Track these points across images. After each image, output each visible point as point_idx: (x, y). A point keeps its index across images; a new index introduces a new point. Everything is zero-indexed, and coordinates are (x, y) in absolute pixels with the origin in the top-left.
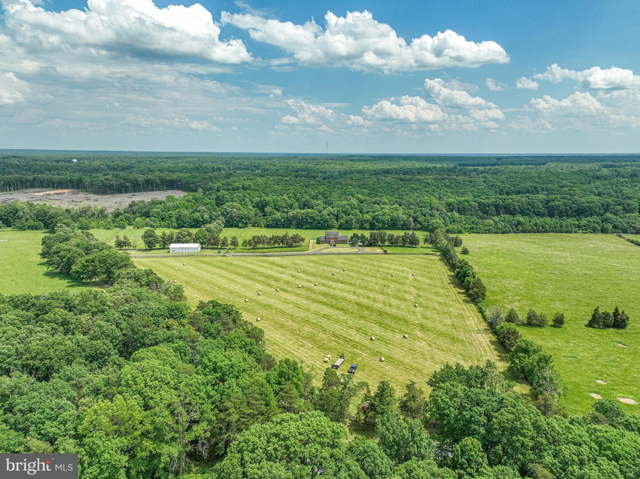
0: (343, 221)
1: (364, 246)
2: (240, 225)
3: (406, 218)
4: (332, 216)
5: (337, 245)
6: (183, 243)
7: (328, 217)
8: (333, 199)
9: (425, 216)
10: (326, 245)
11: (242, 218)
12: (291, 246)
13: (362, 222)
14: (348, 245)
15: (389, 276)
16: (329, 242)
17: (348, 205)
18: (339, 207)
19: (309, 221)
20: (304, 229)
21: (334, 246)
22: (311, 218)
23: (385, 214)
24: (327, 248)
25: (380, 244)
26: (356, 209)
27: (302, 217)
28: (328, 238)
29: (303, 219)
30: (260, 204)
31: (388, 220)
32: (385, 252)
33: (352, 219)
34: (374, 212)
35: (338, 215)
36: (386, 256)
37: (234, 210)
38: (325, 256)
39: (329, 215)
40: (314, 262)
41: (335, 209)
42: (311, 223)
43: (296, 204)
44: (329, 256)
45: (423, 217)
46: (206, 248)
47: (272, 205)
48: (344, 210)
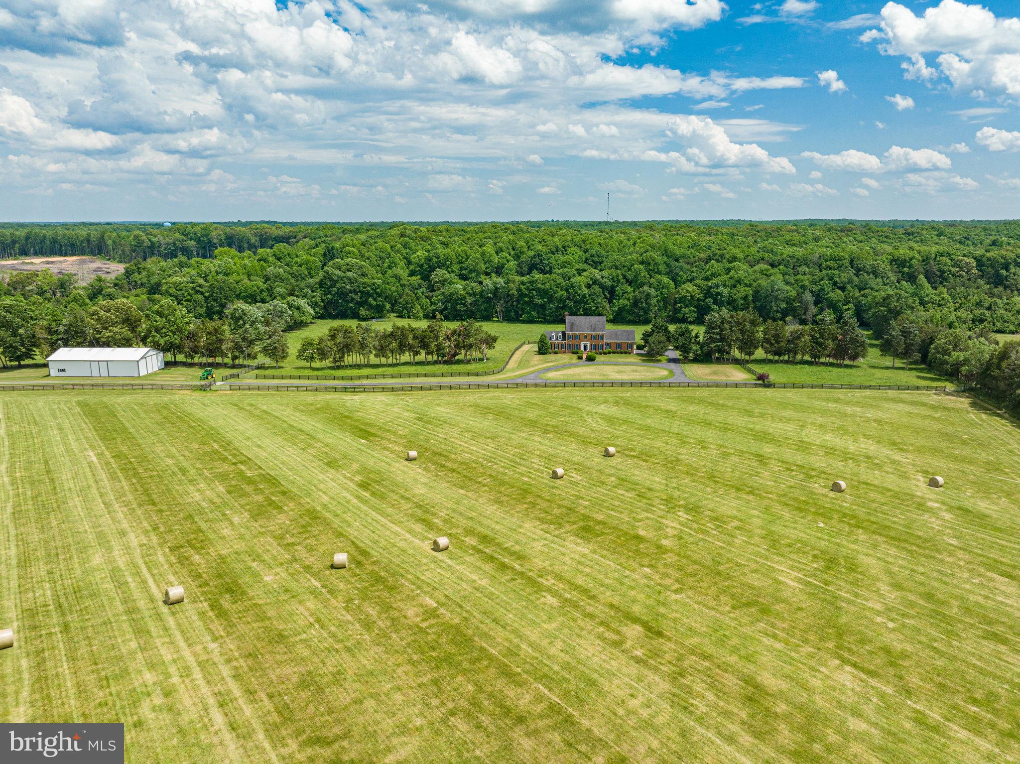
0: (627, 302)
1: (685, 360)
2: (363, 312)
3: (794, 293)
4: (596, 288)
5: (599, 358)
6: (107, 344)
7: (586, 291)
8: (604, 253)
9: (843, 289)
10: (565, 358)
11: (369, 295)
12: (451, 360)
13: (676, 303)
14: (637, 359)
15: (819, 487)
16: (575, 351)
17: (642, 263)
18: (617, 268)
19: (537, 301)
20: (524, 322)
21: (590, 359)
22: (543, 293)
23: (739, 281)
24: (564, 367)
25: (736, 353)
26: (659, 273)
27: (519, 290)
28: (574, 337)
29: (522, 295)
30: (426, 266)
31: (745, 298)
32: (763, 381)
33: (648, 295)
34: (707, 279)
35: (613, 287)
36: (769, 392)
37: (350, 274)
38: (551, 393)
39: (589, 286)
40: (500, 413)
41: (605, 273)
42: (543, 307)
43: (513, 264)
44: (563, 393)
45: (839, 291)
46: (184, 364)
47: (456, 267)
48: (630, 275)
